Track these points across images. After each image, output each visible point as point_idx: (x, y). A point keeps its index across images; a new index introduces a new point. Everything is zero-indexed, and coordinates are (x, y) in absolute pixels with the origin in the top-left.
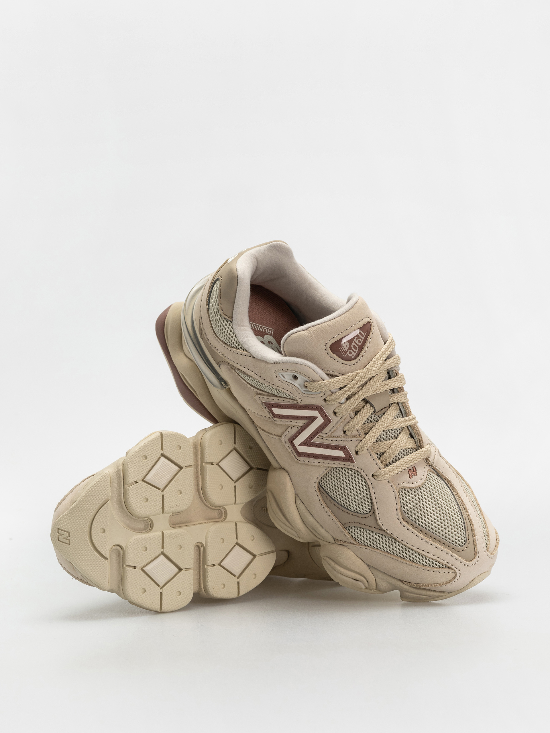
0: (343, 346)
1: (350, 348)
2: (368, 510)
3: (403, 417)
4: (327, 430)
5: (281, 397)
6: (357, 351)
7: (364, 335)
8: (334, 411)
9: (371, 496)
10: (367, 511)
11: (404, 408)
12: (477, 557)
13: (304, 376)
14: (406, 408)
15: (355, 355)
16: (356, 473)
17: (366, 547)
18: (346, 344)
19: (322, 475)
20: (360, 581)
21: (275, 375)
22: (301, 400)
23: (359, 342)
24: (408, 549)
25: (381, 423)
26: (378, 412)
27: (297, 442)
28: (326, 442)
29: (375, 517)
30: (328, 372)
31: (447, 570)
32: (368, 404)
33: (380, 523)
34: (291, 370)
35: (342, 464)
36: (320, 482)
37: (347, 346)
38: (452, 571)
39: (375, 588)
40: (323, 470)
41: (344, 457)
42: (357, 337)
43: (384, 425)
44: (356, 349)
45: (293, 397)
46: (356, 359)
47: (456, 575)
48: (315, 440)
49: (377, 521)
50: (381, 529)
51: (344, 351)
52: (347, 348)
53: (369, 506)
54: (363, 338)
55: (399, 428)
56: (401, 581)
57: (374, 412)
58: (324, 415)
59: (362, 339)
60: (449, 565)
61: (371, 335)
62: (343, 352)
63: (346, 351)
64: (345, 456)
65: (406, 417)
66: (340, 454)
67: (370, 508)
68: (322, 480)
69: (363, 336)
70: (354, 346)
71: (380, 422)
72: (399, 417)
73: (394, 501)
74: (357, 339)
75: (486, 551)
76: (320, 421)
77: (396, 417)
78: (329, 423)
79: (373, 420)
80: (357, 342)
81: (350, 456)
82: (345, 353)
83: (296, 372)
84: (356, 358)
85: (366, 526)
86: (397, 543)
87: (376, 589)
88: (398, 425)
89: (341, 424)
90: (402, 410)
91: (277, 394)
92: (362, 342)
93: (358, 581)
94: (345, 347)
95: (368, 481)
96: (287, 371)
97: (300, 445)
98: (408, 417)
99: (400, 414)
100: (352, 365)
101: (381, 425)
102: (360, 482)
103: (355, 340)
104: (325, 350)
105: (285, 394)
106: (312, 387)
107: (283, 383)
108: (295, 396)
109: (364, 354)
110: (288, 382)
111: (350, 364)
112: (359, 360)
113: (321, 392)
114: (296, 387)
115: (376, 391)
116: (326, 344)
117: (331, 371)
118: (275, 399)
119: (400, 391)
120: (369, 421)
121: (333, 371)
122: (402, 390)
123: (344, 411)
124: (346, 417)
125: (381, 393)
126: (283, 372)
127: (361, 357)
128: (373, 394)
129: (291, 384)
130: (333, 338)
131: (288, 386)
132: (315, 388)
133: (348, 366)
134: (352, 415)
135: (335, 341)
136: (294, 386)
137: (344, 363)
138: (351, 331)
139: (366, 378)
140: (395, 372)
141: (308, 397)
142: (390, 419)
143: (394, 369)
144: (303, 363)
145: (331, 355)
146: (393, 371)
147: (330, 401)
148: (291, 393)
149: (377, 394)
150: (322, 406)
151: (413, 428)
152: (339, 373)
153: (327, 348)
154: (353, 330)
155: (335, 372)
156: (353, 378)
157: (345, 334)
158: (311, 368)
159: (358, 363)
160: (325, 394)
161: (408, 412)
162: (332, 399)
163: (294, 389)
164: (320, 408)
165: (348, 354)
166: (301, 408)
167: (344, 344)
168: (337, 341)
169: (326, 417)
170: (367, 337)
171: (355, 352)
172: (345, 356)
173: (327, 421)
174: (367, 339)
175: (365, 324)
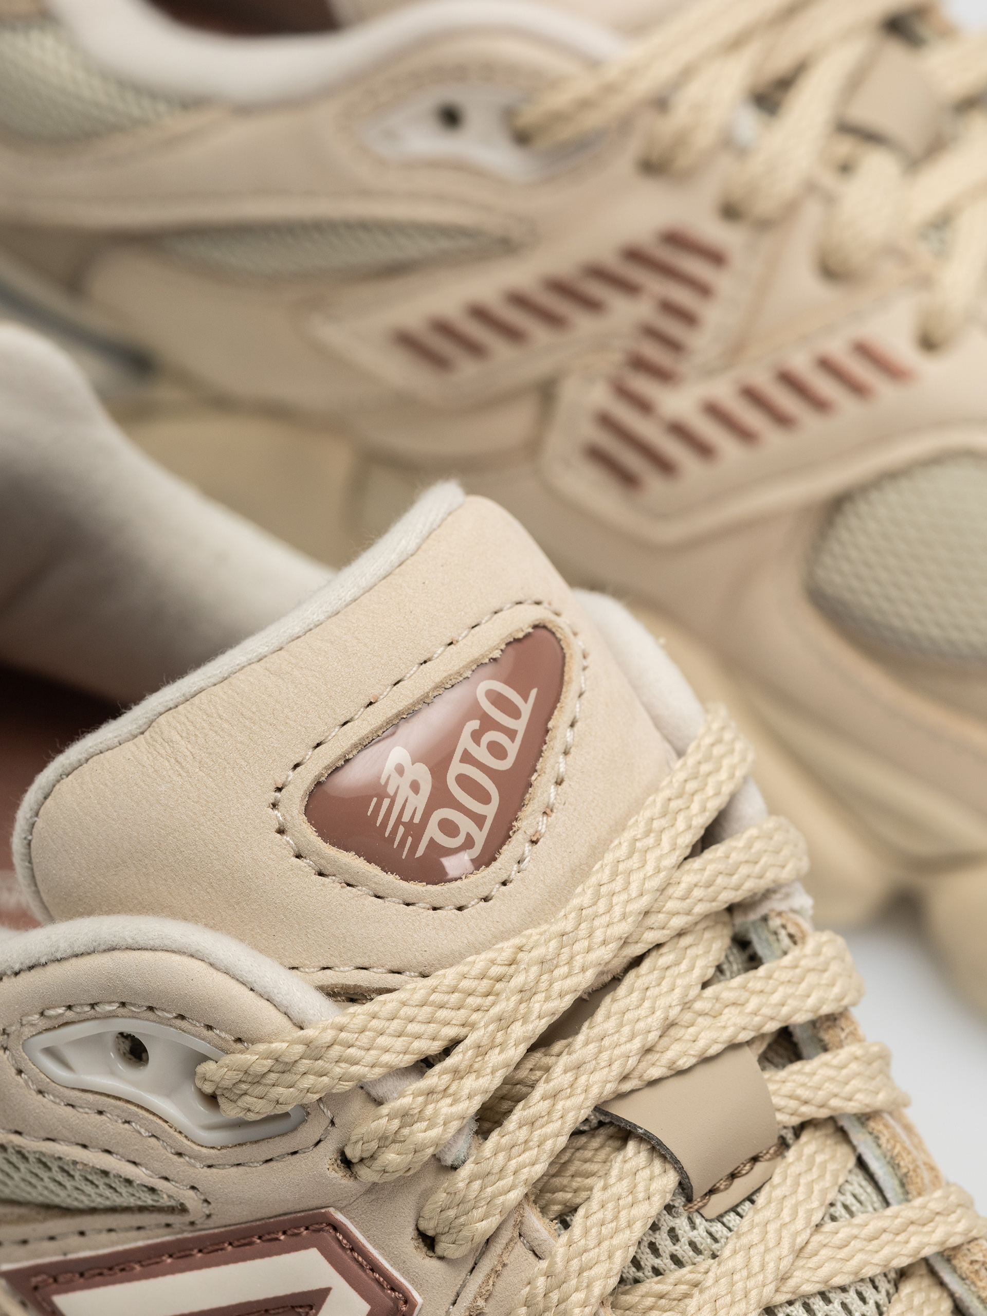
0: (391, 790)
1: (441, 798)
3: (887, 1203)
5: (93, 1211)
6: (490, 811)
7: (526, 709)
8: (422, 1235)
11: (879, 1146)
13: (178, 1022)
14: (898, 1149)
15: (480, 838)
18: (409, 777)
21: (7, 1063)
22: (207, 1202)
23: (497, 750)
25: (739, 1260)
26: (712, 1191)
30: (329, 978)
32: (631, 1146)
34: (93, 1006)
37: (415, 787)
42: (474, 724)
43: (763, 1267)
44: (485, 798)
45: (152, 1190)
46: (495, 865)
51: (406, 818)
52: (419, 802)
54: (520, 725)
55: (872, 1281)
57: (684, 1188)
58: (361, 1265)
59: (511, 734)
61: (569, 705)
62: (401, 830)
63: (417, 820)
65: (903, 1206)
69: (515, 713)
70: (464, 781)
71: (735, 1252)
72: (855, 1207)
74: (476, 737)
77: (839, 1211)
79: (687, 1247)
80: (481, 753)
82: (416, 830)
83: (122, 1011)
84: (495, 859)
88: (860, 1257)
90: (875, 1165)
91: (62, 1197)
92: (513, 748)
94: (405, 791)
96: (70, 1015)
98: (918, 1202)
99: (867, 1192)
100: (476, 909)
101: (745, 1273)
103: (465, 742)
104: (281, 831)
105: (100, 1181)
106: (244, 1086)
107: (73, 1106)
108: (166, 1179)
109: (542, 824)
110: (98, 1097)
111: (462, 903)
112: (515, 867)
113: (308, 1114)
114: (151, 1117)
115: (670, 1055)
116: (279, 790)
117: (345, 965)
118: (64, 1235)
119: (831, 1032)
120: (664, 1262)
121: (360, 962)
122: (847, 1031)
123: (477, 1213)
124: (501, 1256)
125: (706, 1060)
126: (47, 1030)
127: (527, 846)
128: (655, 1073)
129: (119, 1099)
130: (318, 745)
131: (103, 1117)
132: (259, 1090)
133: (449, 913)
134: (536, 1235)
135: (333, 763)
136: (142, 1108)
137: (420, 900)
138: (427, 690)
139: (583, 970)
140: (784, 927)
141: (240, 1168)
142: (800, 1223)
143: (772, 910)
144: (152, 943)
145: (323, 862)
146: (765, 919)
147: (372, 1157)
148: (134, 1163)
149: (681, 1073)
150: (340, 1210)
151: (963, 1264)
152: (395, 968)
153: (288, 818)
154: (438, 680)
155: (366, 965)
156: (499, 986)
157: (395, 711)
158: (212, 960)
159: (510, 886)
160: (336, 1121)
161: (911, 1167)
162: (385, 1141)
163: (142, 1131)
164: (329, 1224)
165: (432, 840)
166: (217, 1250)
167: (395, 775)
168: (347, 761)
169: (377, 1281)
170: (549, 719)
171: (479, 820)
172: (420, 852)
173: (391, 1304)
174: (547, 731)
175: (521, 635)
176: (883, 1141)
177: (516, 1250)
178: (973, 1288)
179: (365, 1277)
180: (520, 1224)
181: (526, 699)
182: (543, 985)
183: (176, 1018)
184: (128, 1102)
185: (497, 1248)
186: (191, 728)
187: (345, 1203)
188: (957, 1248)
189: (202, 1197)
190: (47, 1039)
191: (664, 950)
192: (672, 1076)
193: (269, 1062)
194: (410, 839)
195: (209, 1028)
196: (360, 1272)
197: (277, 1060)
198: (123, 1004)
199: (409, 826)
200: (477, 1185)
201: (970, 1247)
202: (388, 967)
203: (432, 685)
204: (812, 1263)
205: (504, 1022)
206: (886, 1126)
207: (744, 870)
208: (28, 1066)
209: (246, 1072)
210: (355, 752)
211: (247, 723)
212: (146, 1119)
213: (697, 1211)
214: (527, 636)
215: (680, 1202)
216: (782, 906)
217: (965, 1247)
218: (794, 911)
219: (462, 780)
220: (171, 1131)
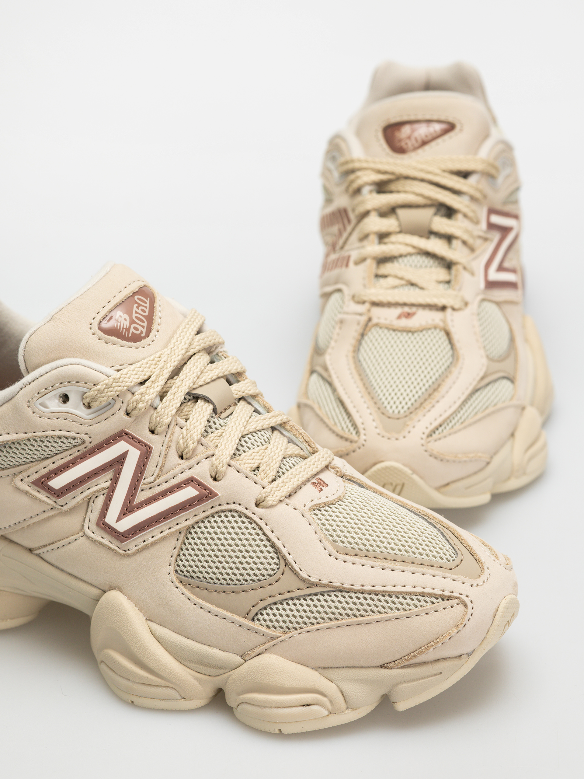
0: (119, 321)
1: (132, 322)
2: (275, 567)
3: (264, 415)
4: (151, 468)
5: (56, 454)
6: (145, 324)
7: (148, 302)
8: (151, 429)
9: (269, 540)
10: (274, 570)
11: (260, 404)
12: (486, 569)
13: (77, 384)
14: (265, 403)
15: (144, 331)
16: (229, 514)
17: (299, 631)
18: (123, 318)
19: (176, 552)
20: (314, 704)
21: (30, 411)
22: (90, 437)
23: (143, 311)
24: (367, 596)
26: (221, 413)
27: (111, 518)
28: (157, 490)
29: (292, 570)
30: (113, 368)
31: (447, 603)
32: (199, 401)
33: (303, 574)
34: (53, 387)
35: (200, 511)
36: (178, 568)
37: (125, 320)
38: (456, 601)
39: (344, 705)
40: (173, 542)
41: (198, 495)
42: (136, 305)
44: (143, 322)
46: (150, 337)
47: (466, 606)
48: (141, 497)
49: (297, 574)
50: (311, 585)
51: (125, 327)
52: (127, 323)
53: (273, 559)
54: (148, 306)
55: (266, 429)
56: (382, 666)
57: (215, 411)
58: (136, 441)
59: (146, 307)
60: (447, 593)
61: (158, 302)
62: (124, 330)
63: (128, 327)
64: (199, 493)
65: (269, 414)
66: (190, 492)
67: (276, 560)
68: (180, 563)
69: (146, 303)
71: (230, 426)
73: (310, 530)
75: (496, 560)
76: (134, 455)
78: (151, 452)
79: (218, 426)
80: (140, 312)
81: (206, 488)
82: (128, 330)
83: (61, 386)
84: (149, 336)
85: (283, 594)
86: (346, 595)
87: (347, 708)
88: (262, 424)
89: (170, 443)
90: (259, 409)
92: (147, 311)
93: (310, 705)
94: (123, 321)
95: (254, 517)
96: (46, 391)
97: (119, 520)
100: (147, 348)
102: (242, 525)
103: (135, 310)
104: (94, 334)
106: (99, 395)
107: (49, 419)
108: (78, 433)
109: (159, 327)
110: (57, 414)
111: (144, 346)
112: (155, 337)
113: (116, 401)
114: (72, 415)
115: (204, 378)
116: (91, 325)
117: (117, 365)
118: (48, 465)
119: (241, 378)
120: (214, 430)
121: (121, 363)
122: (245, 377)
123: (165, 417)
124: (173, 429)
125: (213, 381)
126: (40, 398)
127: (156, 332)
128: (200, 383)
129: (62, 412)
130: (98, 313)
131: (59, 419)
132: (103, 395)
133: (140, 349)
134: (181, 423)
135: (103, 316)
136: (69, 413)
137: (133, 346)
138: (123, 297)
139: (178, 355)
140: (223, 355)
141: (99, 423)
142: (243, 420)
143: (219, 351)
144: (67, 363)
145: (106, 339)
146: (217, 354)
147: (135, 408)
148: (69, 431)
149: (207, 383)
150: (127, 429)
151: (288, 427)
152: (130, 363)
153: (95, 330)
154: (125, 295)
155: (123, 364)
156: (158, 363)
157: (116, 303)
158: (84, 364)
159: (154, 342)
160: (124, 401)
161: (269, 406)
162: (138, 402)
163: (70, 420)
164: (125, 433)
165: (132, 332)
166: (94, 452)
167: (120, 318)
168: (106, 316)
169: (141, 445)
170: (154, 305)
171: (143, 327)
172: (130, 335)
173: (146, 450)
174: (154, 307)
175: (142, 287)
176: (260, 402)
177: (176, 428)
178: (291, 433)
179: (138, 444)
180: (176, 420)
181: (147, 300)
182: (169, 360)
183: (76, 383)
184: (65, 413)
185: (171, 427)
186: (64, 315)
187: (129, 426)
188: (284, 423)
189: (89, 436)
190: (41, 400)
191: (196, 355)
192: (205, 384)
193: (104, 386)
194: (127, 332)
195: (86, 383)
196: (136, 444)
197: (106, 385)
198: (61, 383)
199: (126, 329)
200: (163, 410)
201: (289, 423)
202: (128, 363)
203: (124, 296)
204: (251, 424)
205: (162, 369)
206: (260, 398)
207: (210, 338)
208: (37, 410)
209: (98, 391)
210: (108, 314)
211: (79, 311)
212: (71, 416)
213: (219, 417)
214: (143, 287)
215: (214, 415)
216: (221, 350)
217: (287, 423)
218: (224, 351)
219: (136, 317)
220: (78, 418)
